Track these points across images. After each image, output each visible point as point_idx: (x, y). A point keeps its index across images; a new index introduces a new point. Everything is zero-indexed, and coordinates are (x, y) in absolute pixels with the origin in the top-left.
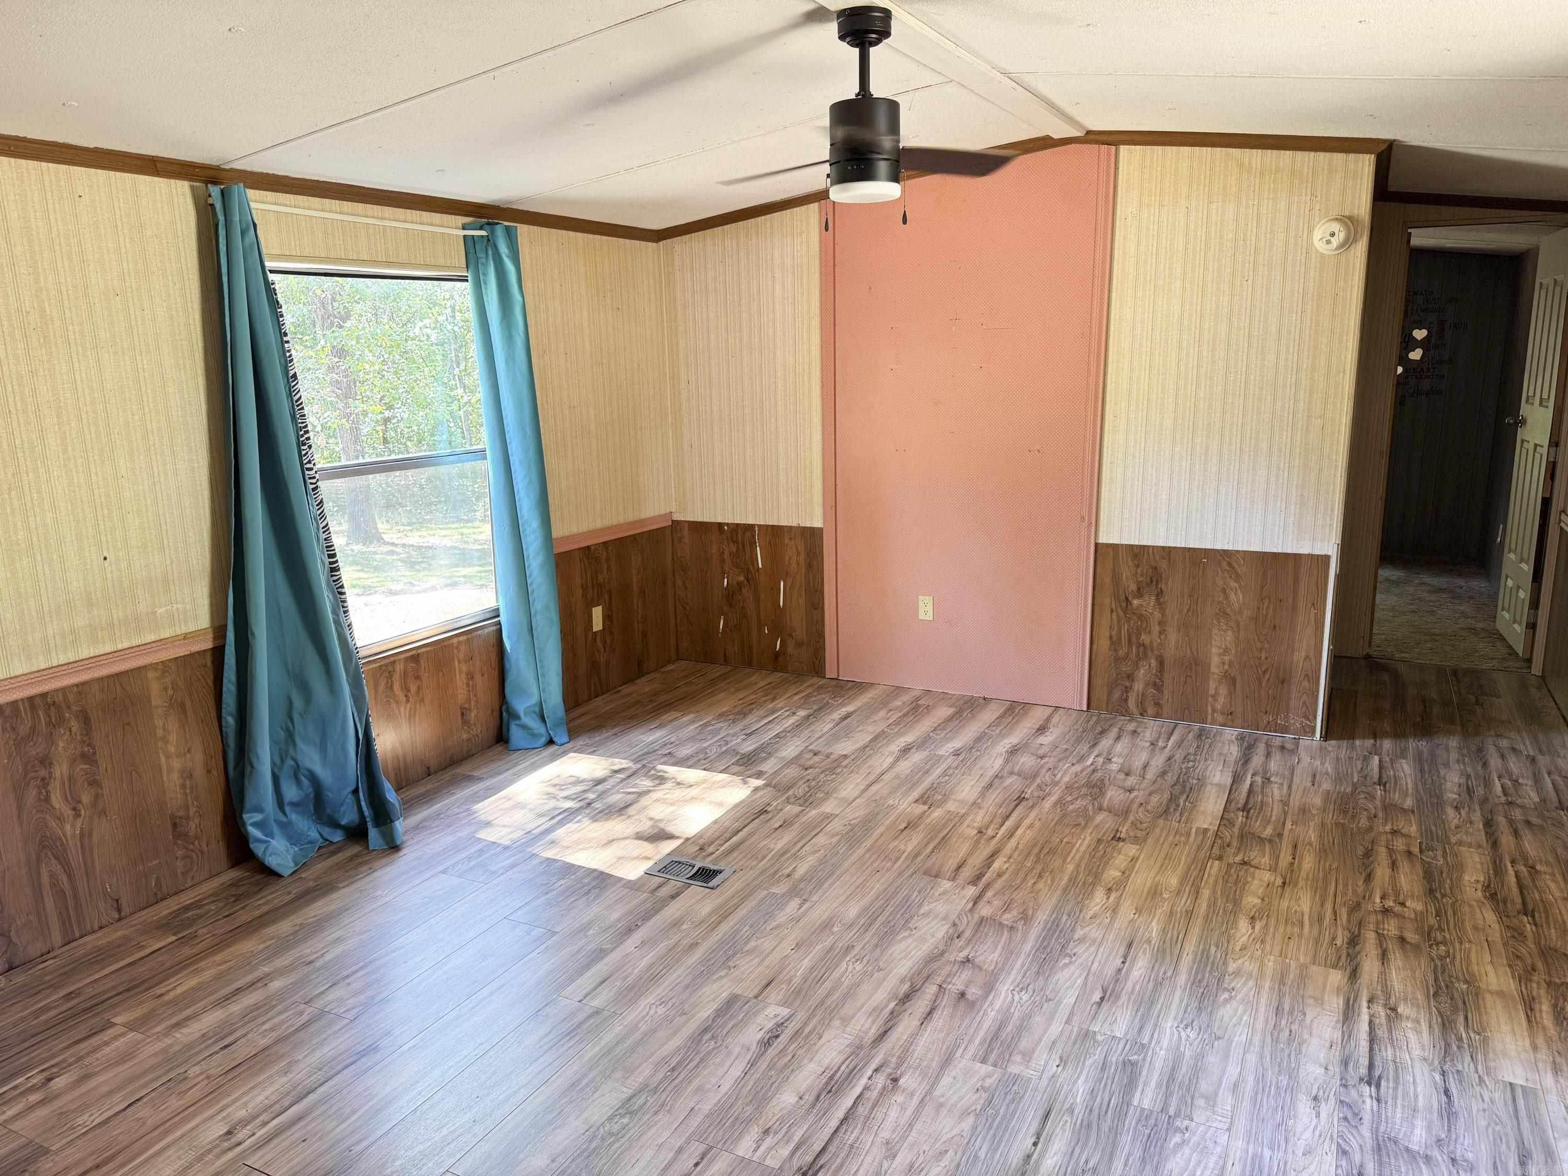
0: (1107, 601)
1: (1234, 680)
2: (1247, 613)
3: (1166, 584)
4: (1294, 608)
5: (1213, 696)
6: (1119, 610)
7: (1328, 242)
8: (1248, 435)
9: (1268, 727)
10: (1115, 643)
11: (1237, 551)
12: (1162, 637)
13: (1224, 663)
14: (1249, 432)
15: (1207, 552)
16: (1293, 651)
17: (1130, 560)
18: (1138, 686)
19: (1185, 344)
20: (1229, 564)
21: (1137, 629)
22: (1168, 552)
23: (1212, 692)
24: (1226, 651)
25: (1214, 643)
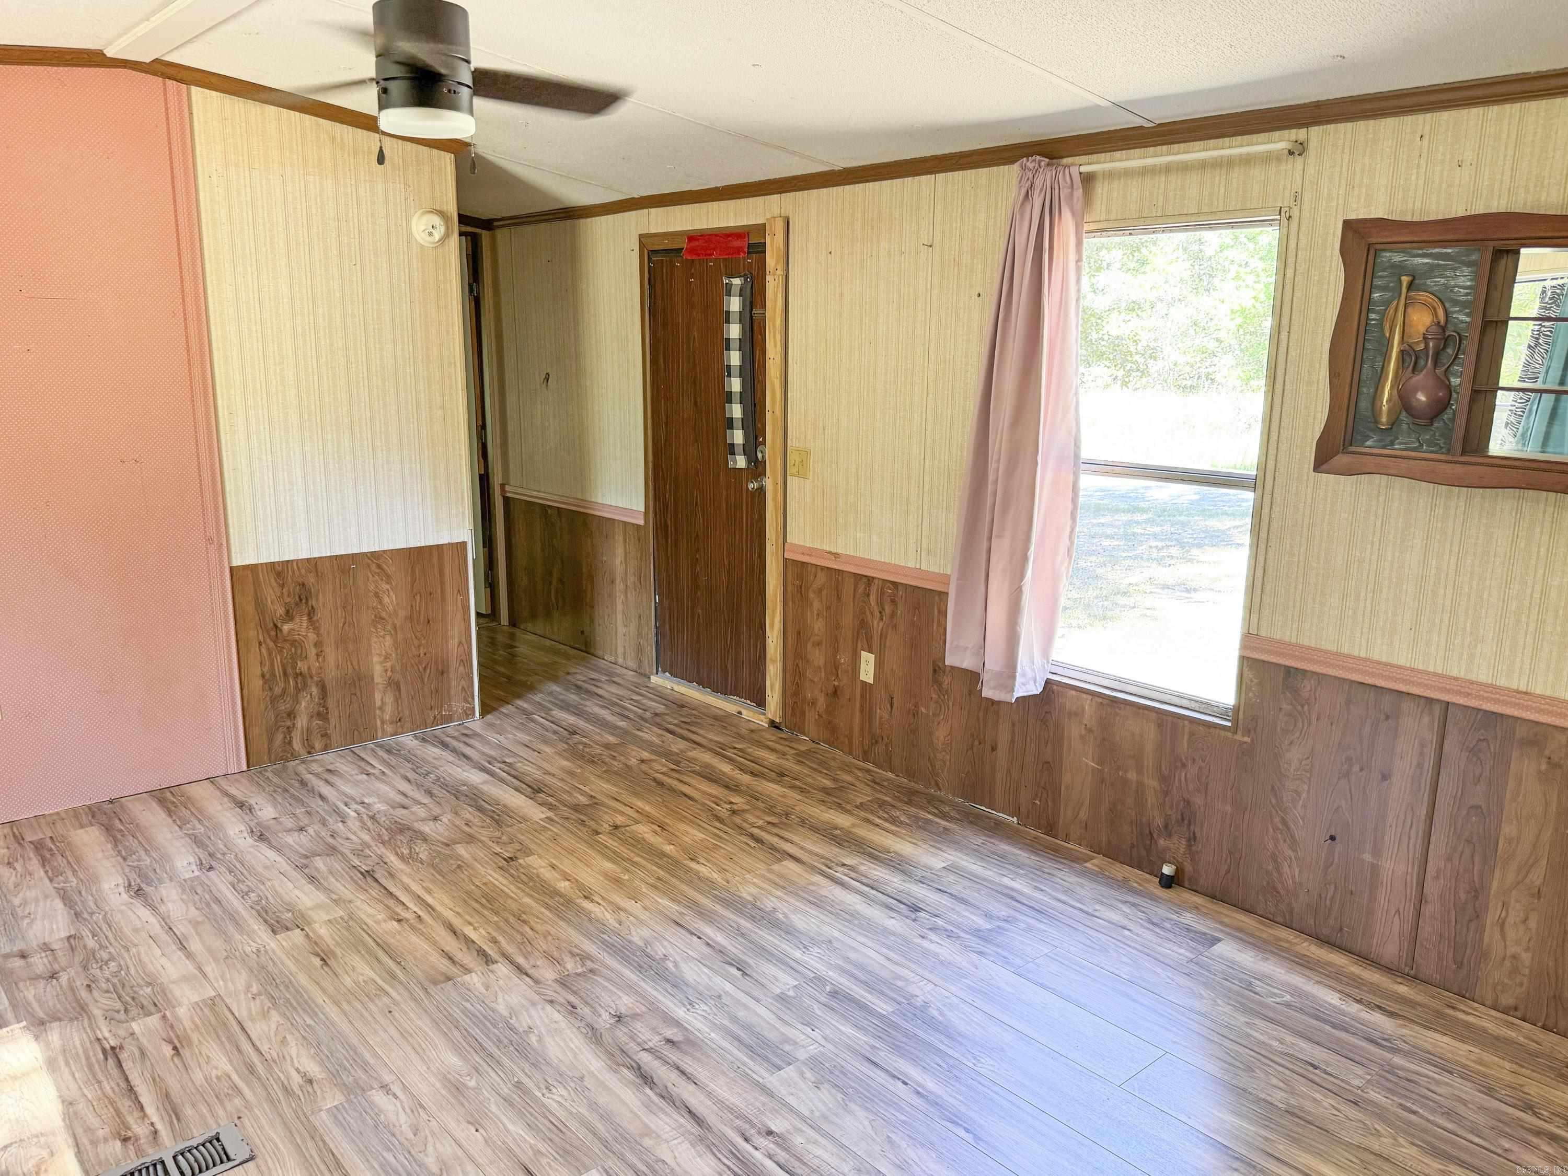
0: (252, 633)
1: (398, 685)
2: (402, 613)
3: (317, 600)
4: (443, 599)
5: (380, 708)
6: (268, 641)
7: (431, 234)
8: (378, 430)
9: (435, 722)
10: (268, 680)
11: (384, 551)
12: (320, 659)
13: (386, 671)
14: (378, 425)
15: (354, 558)
16: (447, 642)
17: (273, 580)
18: (302, 722)
19: (299, 329)
20: (379, 566)
21: (292, 658)
22: (313, 564)
23: (378, 703)
24: (387, 657)
25: (373, 651)
